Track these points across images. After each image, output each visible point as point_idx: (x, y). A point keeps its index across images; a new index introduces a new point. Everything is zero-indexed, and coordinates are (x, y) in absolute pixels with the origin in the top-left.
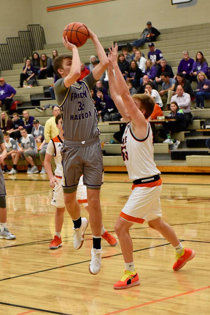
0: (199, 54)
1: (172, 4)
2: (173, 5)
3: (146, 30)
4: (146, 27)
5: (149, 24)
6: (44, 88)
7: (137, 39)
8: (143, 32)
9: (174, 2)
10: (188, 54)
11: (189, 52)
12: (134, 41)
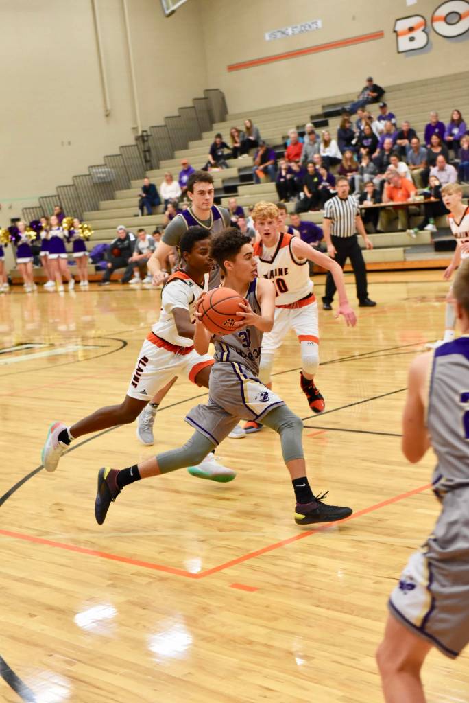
0: (456, 113)
1: (399, 52)
2: (400, 54)
3: (366, 88)
4: (365, 84)
5: (370, 80)
6: (240, 170)
7: (353, 101)
8: (363, 92)
9: (401, 50)
10: (437, 116)
11: (438, 112)
12: (351, 103)
